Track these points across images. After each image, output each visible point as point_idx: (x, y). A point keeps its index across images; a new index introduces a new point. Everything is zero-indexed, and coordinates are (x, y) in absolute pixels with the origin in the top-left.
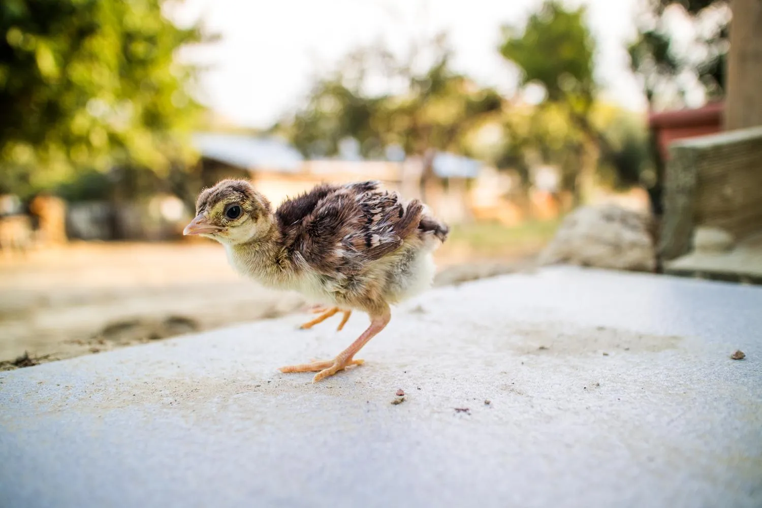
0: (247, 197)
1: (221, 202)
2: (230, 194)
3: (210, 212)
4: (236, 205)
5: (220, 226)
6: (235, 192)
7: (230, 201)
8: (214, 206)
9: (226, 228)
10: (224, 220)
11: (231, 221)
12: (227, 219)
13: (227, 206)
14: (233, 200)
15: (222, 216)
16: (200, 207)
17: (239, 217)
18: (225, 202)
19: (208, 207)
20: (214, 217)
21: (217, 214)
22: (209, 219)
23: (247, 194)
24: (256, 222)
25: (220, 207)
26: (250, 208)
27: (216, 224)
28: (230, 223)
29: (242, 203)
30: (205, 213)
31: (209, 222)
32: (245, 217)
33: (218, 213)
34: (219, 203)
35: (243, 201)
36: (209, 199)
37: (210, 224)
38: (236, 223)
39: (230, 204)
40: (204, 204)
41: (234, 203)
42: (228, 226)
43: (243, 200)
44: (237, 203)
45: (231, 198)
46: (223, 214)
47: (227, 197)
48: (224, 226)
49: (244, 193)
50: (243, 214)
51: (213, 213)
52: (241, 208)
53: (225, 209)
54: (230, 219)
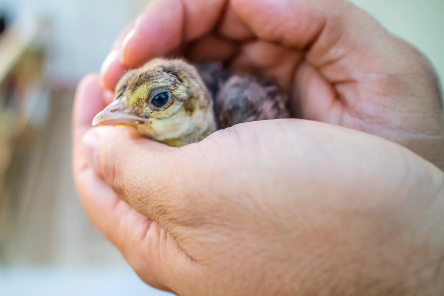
0: (181, 81)
1: (145, 85)
2: (157, 75)
3: (129, 97)
4: (164, 90)
5: (142, 117)
6: (165, 73)
7: (157, 85)
8: (135, 90)
9: (150, 119)
10: (147, 109)
11: (155, 110)
12: (151, 108)
13: (151, 91)
14: (161, 84)
15: (145, 104)
16: (119, 91)
17: (166, 106)
18: (151, 85)
19: (128, 92)
20: (135, 105)
21: (139, 101)
22: (128, 107)
23: (181, 77)
24: (191, 115)
25: (142, 91)
26: (184, 95)
27: (137, 114)
28: (155, 113)
29: (173, 88)
30: (124, 99)
31: (127, 111)
32: (177, 107)
33: (139, 99)
34: (142, 86)
35: (175, 86)
36: (130, 83)
37: (129, 114)
38: (163, 113)
39: (156, 89)
40: (124, 87)
41: (162, 87)
42: (152, 117)
43: (174, 84)
44: (166, 87)
45: (158, 80)
46: (147, 101)
47: (153, 80)
48: (147, 117)
49: (176, 75)
50: (172, 103)
51: (133, 99)
52: (170, 95)
53: (149, 95)
54: (156, 108)
